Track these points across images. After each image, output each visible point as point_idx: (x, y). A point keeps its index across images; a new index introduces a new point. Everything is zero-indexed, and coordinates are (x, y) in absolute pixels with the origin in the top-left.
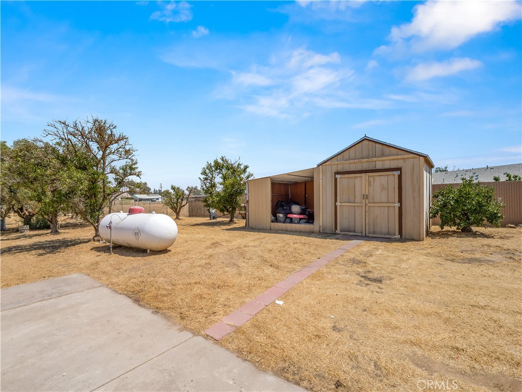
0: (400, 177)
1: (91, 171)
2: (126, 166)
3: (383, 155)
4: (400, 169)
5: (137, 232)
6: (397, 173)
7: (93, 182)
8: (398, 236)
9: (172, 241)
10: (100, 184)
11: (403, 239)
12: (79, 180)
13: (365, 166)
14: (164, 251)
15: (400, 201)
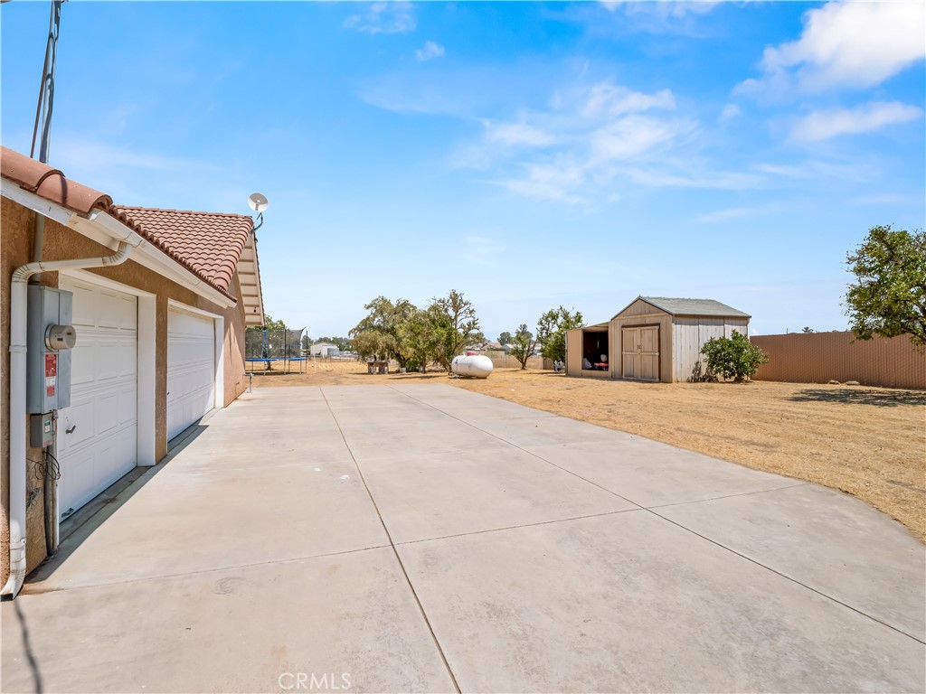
0: (659, 330)
1: (448, 327)
2: (470, 323)
3: (650, 313)
4: (658, 324)
5: (470, 366)
6: (657, 327)
7: (449, 334)
8: (658, 380)
9: (489, 373)
10: (453, 336)
11: (660, 381)
12: (442, 334)
13: (639, 322)
14: (485, 378)
15: (659, 351)
